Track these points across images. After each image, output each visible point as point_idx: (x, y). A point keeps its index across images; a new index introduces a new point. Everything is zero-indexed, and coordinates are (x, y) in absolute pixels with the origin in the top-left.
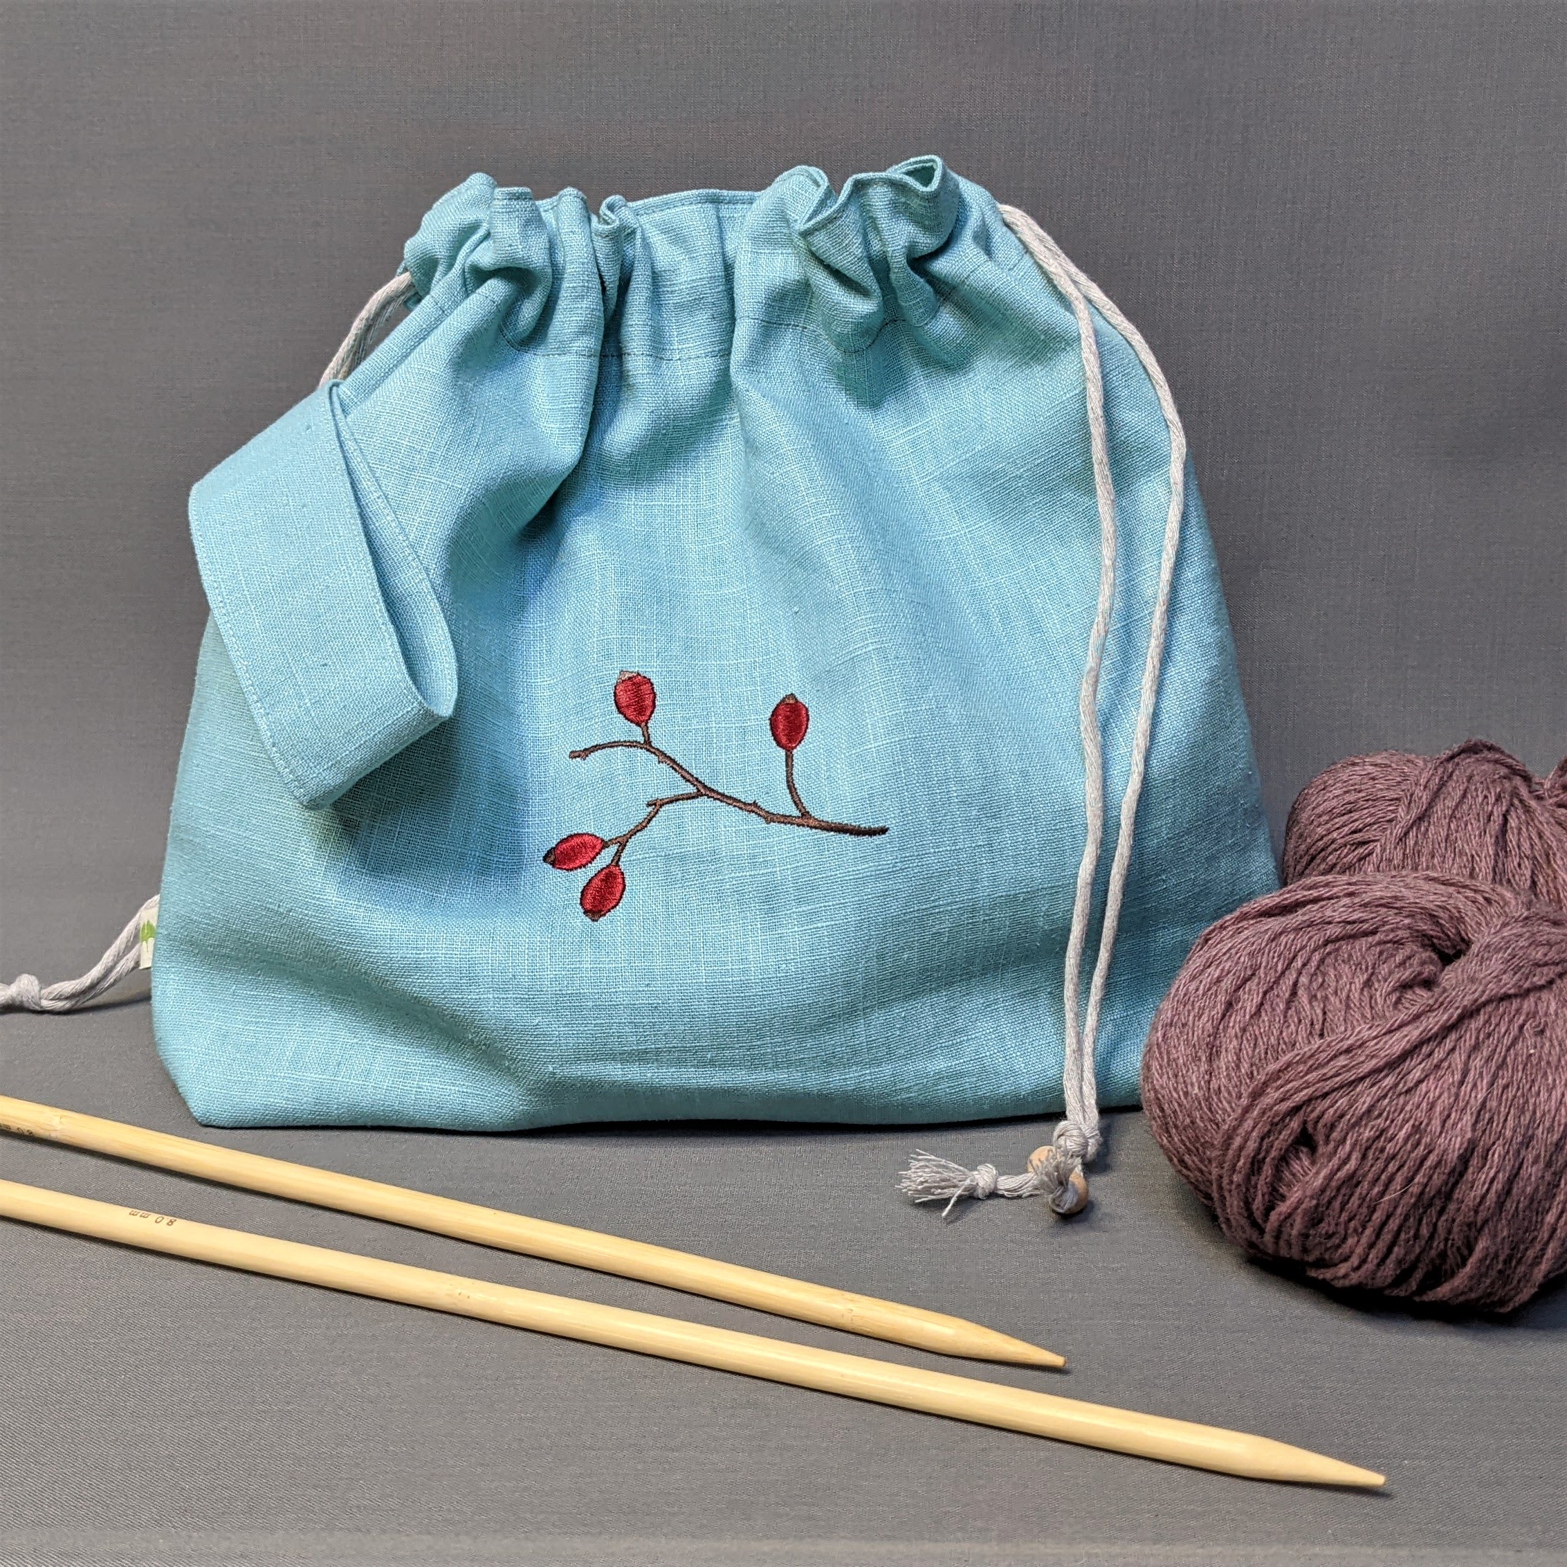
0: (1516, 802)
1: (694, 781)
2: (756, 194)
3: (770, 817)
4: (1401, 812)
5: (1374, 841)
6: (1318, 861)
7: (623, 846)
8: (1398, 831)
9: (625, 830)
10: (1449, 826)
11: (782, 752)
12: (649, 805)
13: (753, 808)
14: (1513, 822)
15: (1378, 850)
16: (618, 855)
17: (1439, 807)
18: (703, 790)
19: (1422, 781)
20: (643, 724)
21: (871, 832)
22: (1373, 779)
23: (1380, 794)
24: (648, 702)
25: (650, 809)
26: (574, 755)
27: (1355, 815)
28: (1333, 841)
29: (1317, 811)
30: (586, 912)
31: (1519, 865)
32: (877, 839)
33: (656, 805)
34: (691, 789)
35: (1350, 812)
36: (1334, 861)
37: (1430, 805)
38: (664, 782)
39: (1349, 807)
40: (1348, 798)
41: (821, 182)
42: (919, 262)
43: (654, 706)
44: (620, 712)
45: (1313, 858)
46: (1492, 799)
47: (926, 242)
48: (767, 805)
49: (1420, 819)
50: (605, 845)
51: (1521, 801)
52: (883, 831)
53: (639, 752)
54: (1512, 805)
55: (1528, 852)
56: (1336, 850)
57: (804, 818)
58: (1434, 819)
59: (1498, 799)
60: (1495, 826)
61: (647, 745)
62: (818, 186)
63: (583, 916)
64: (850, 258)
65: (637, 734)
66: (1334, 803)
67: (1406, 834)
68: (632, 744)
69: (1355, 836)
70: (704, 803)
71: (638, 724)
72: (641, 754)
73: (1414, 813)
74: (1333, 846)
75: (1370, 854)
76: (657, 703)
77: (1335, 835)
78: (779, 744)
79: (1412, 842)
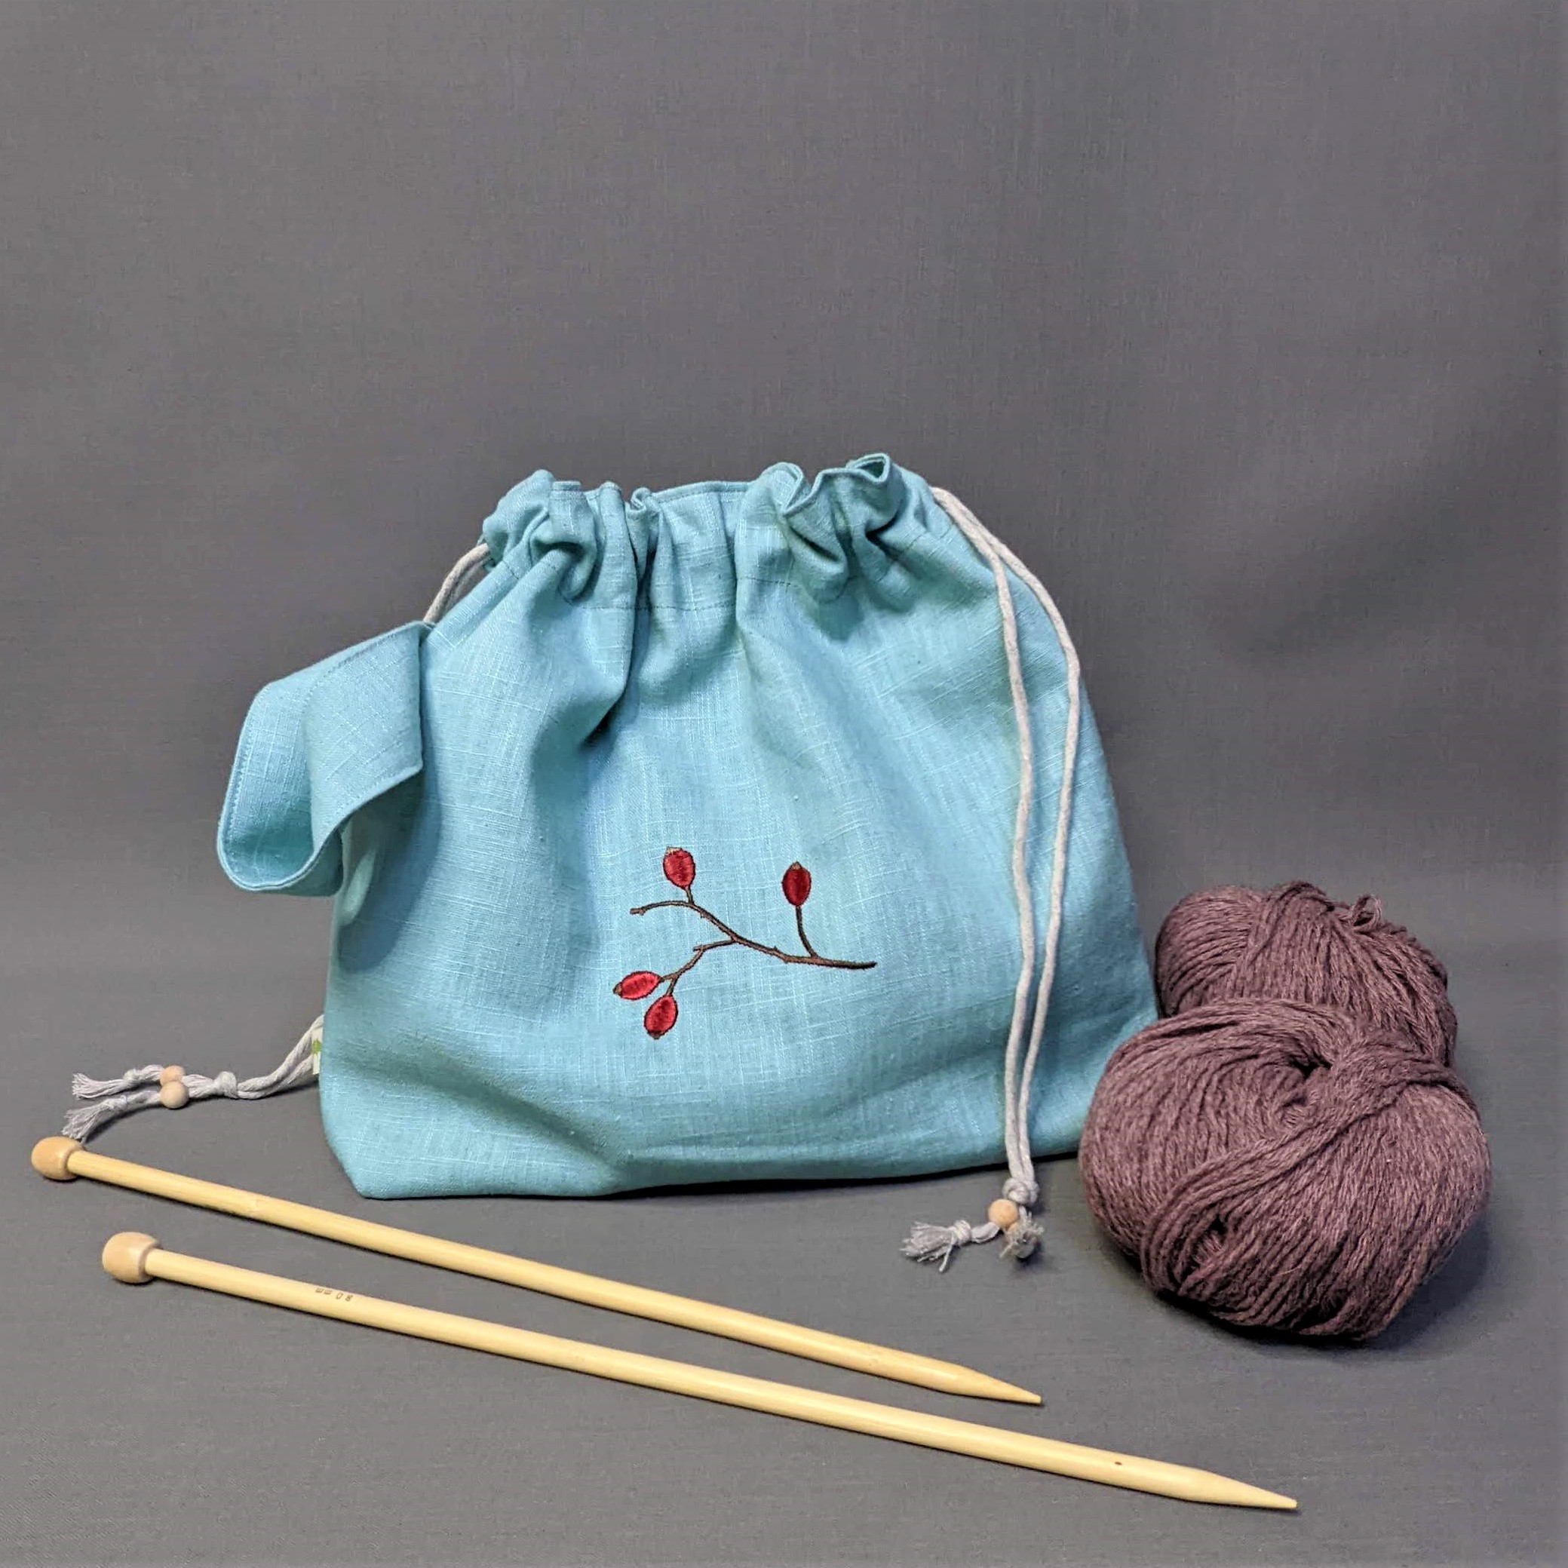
0: (1334, 934)
1: (729, 932)
2: (748, 484)
3: (788, 959)
4: (1251, 942)
5: (1230, 963)
6: (1187, 976)
7: (675, 981)
8: (1249, 956)
9: (676, 969)
10: (1287, 953)
11: (793, 908)
12: (695, 950)
13: (773, 951)
14: (1334, 951)
15: (1235, 971)
16: (671, 988)
17: (1277, 937)
18: (736, 939)
19: (1265, 917)
20: (687, 888)
21: (864, 967)
22: (1227, 914)
23: (1233, 926)
24: (689, 870)
25: (696, 953)
26: (634, 912)
27: (1216, 943)
28: (1200, 962)
29: (1188, 937)
30: (649, 1032)
31: (1340, 984)
32: (869, 971)
33: (701, 950)
34: (727, 938)
35: (1211, 940)
36: (1201, 977)
37: (1272, 935)
38: (704, 932)
39: (1211, 936)
40: (1211, 928)
41: (798, 476)
42: (874, 534)
43: (694, 874)
44: (669, 879)
45: (1184, 974)
46: (1318, 934)
47: (879, 520)
48: (784, 949)
49: (1265, 947)
50: (661, 980)
51: (1338, 933)
52: (872, 965)
53: (686, 909)
54: (1332, 936)
55: (1346, 974)
56: (1201, 969)
57: (813, 959)
58: (1274, 946)
59: (1323, 933)
60: (1322, 955)
61: (691, 903)
62: (795, 478)
63: (648, 1035)
64: (823, 532)
65: (683, 896)
66: (1199, 932)
67: (1255, 959)
68: (679, 903)
69: (1218, 958)
70: (737, 948)
71: (683, 888)
72: (687, 911)
73: (1261, 943)
74: (1200, 966)
75: (1230, 971)
76: (696, 871)
77: (1201, 958)
78: (791, 901)
79: (1260, 965)
